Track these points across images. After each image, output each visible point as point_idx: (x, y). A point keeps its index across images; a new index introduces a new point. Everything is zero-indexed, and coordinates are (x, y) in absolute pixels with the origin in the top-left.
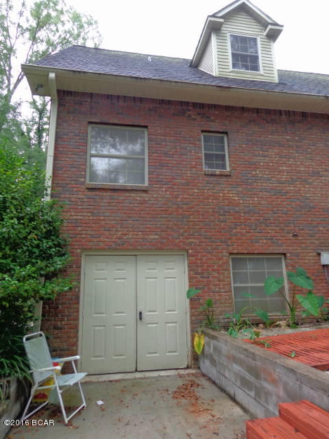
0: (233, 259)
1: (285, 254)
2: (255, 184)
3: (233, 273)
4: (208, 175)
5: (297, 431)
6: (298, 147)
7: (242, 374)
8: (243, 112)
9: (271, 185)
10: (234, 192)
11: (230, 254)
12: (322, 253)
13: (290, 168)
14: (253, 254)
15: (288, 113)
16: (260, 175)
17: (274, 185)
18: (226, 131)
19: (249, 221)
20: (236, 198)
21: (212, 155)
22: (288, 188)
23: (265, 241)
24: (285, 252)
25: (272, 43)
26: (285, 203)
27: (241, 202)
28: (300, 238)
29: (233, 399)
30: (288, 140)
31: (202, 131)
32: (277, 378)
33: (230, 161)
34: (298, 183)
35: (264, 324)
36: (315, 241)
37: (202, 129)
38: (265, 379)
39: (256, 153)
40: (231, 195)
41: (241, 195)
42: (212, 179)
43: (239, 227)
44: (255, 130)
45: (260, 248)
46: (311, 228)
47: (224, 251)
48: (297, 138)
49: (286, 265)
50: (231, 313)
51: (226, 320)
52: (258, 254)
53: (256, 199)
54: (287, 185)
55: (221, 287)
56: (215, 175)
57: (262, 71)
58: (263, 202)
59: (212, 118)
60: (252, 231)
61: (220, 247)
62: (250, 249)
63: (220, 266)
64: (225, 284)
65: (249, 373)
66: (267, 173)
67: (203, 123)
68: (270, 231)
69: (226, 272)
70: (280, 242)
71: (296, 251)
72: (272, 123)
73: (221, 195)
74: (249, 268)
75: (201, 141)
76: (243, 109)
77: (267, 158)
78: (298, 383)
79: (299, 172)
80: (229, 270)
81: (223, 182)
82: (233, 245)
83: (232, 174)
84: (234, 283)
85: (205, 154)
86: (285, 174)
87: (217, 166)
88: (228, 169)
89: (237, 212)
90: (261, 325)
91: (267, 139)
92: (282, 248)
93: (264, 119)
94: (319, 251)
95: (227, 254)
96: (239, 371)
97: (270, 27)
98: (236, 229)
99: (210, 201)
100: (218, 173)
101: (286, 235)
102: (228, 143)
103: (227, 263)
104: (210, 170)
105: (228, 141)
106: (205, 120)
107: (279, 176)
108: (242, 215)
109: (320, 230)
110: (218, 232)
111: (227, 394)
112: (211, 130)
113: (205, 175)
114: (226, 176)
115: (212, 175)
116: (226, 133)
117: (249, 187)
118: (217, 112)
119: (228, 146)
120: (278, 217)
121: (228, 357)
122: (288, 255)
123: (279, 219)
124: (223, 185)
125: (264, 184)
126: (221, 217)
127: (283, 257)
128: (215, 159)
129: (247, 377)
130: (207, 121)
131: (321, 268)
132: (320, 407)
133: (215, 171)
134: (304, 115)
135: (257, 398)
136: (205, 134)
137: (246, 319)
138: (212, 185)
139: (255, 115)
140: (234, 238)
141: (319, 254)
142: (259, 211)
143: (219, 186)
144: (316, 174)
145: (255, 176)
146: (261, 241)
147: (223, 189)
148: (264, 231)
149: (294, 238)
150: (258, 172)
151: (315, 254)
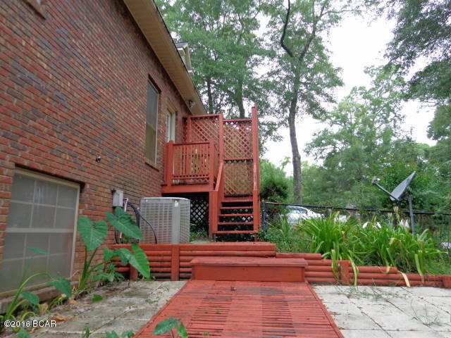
0: (16, 176)
1: (82, 185)
2: (72, 59)
10: (44, 52)
11: (17, 165)
12: (117, 192)
13: (107, 65)
14: (49, 174)
20: (45, 66)
23: (67, 157)
24: (85, 181)
27: (51, 76)
28: (101, 165)
34: (110, 90)
36: (112, 174)
39: (81, 14)
40: (39, 55)
43: (39, 120)
46: (111, 156)
47: (8, 157)
52: (56, 176)
53: (69, 84)
54: (101, 85)
58: (75, 94)
60: (55, 134)
66: (86, 53)
68: (76, 144)
70: (83, 164)
71: (95, 183)
73: (24, 43)
79: (113, 77)
82: (24, 150)
83: (47, 20)
86: (103, 70)
89: (42, 91)
92: (82, 174)
94: (114, 188)
95: (12, 165)
98: (34, 120)
108: (48, 100)
109: (116, 161)
114: (38, 14)
120: (87, 126)
122: (88, 186)
123: (87, 129)
140: (28, 135)
141: (113, 192)
142: (68, 106)
143: (23, 23)
144: (124, 89)
145: (73, 46)
146: (63, 155)
147: (29, 34)
148: (69, 141)
149: (96, 163)
150: (77, 44)
151: (109, 191)
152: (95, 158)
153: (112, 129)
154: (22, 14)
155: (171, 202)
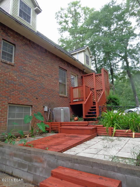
0: (9, 106)
1: (32, 106)
2: (25, 73)
3: (9, 113)
4: (3, 62)
5: (62, 180)
6: (43, 62)
7: (19, 161)
8: (24, 39)
9: (31, 75)
10: (15, 74)
11: (9, 103)
12: (45, 107)
13: (38, 70)
14: (19, 104)
15: (41, 47)
16: (27, 70)
17: (32, 75)
18: (15, 44)
19: (20, 89)
20: (15, 78)
21: (6, 53)
22: (37, 78)
23: (25, 99)
24: (32, 105)
25: (36, 15)
26: (35, 84)
27: (17, 79)
28: (38, 100)
29: (11, 175)
30: (39, 58)
31: (3, 39)
32: (44, 160)
33: (14, 59)
34: (40, 77)
35: (20, 136)
36: (43, 102)
37: (3, 38)
38: (36, 162)
39: (27, 59)
40: (13, 75)
41: (18, 77)
42: (5, 65)
43: (15, 91)
44: (28, 49)
45: (23, 102)
46: (43, 96)
47: (6, 102)
48: (42, 59)
49: (32, 111)
50: (6, 132)
51: (2, 136)
53: (24, 80)
54: (36, 77)
55: (2, 119)
56: (7, 64)
57: (31, 24)
58: (26, 82)
59: (9, 35)
60: (20, 94)
61: (4, 100)
62: (19, 102)
63: (3, 109)
64: (4, 119)
65: (25, 160)
66: (30, 69)
67: (4, 35)
68: (28, 95)
69: (5, 113)
70: (31, 100)
71: (36, 105)
72: (35, 49)
73: (8, 74)
74: (16, 111)
75: (1, 44)
76: (24, 37)
77: (31, 63)
78: (56, 160)
79: (41, 73)
80: (7, 111)
81: (10, 68)
82: (11, 100)
83: (15, 66)
84: (8, 118)
85: (2, 51)
86: (37, 72)
87: (8, 59)
88: (13, 62)
89: (15, 84)
90: (19, 137)
91: (32, 55)
92: (31, 103)
93: (32, 46)
94: (44, 106)
95: (8, 104)
96: (19, 160)
97: (37, 7)
98: (13, 92)
99: (2, 76)
100: (8, 63)
101: (33, 98)
102: (15, 50)
103: (7, 108)
104: (5, 61)
105: (15, 49)
106: (5, 34)
107: (34, 72)
108: (17, 86)
109: (45, 97)
110: (4, 92)
111: (6, 173)
112: (7, 40)
113: (1, 62)
114: (12, 65)
115: (5, 63)
116: (15, 45)
117: (22, 74)
118: (12, 33)
119: (15, 52)
120: (32, 89)
121: (10, 155)
122: (33, 106)
123: (32, 90)
124: (10, 70)
125: (28, 74)
126: (7, 85)
127: (31, 107)
128: (7, 55)
129: (23, 162)
130: (6, 35)
131: (44, 112)
132: (66, 167)
133: (7, 62)
134: (46, 50)
135: (29, 171)
136: (4, 41)
137: (13, 135)
138: (4, 68)
139: (28, 42)
140: (11, 96)
141: (44, 107)
142: (24, 86)
143: (8, 69)
144: (47, 75)
145: (25, 69)
146: (23, 99)
147: (10, 71)
148: (25, 95)
149: (36, 99)
150: (26, 68)
151: (43, 107)
152: (35, 98)
153: (42, 89)
154: (7, 67)
155: (60, 109)
